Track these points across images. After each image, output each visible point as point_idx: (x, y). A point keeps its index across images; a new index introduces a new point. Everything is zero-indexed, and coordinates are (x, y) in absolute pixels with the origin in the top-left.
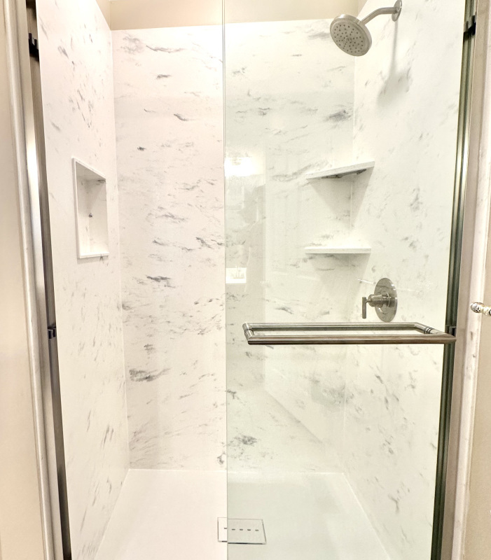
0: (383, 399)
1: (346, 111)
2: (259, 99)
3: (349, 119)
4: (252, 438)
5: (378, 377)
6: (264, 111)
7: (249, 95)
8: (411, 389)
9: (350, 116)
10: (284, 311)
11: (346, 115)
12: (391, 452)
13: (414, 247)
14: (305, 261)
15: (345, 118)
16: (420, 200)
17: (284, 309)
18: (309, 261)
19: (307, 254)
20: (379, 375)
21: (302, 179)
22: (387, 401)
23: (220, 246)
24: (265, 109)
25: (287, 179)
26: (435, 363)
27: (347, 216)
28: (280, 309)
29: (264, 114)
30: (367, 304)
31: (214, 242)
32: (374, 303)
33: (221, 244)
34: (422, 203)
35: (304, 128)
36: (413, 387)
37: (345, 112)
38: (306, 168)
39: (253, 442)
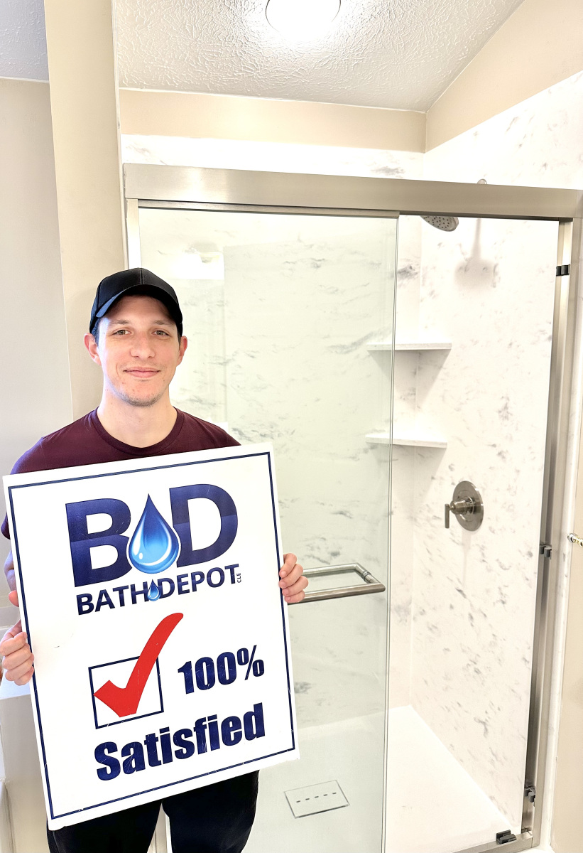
0: (467, 616)
1: (413, 266)
2: (311, 246)
3: (416, 276)
4: (306, 684)
5: (460, 591)
6: (318, 263)
7: (299, 241)
8: (501, 604)
9: (416, 273)
10: (342, 516)
11: (413, 272)
12: (477, 671)
13: (504, 457)
14: (366, 451)
15: (411, 275)
16: (509, 410)
17: (341, 513)
18: (370, 451)
19: (367, 443)
20: (461, 588)
21: (362, 351)
22: (471, 618)
23: (263, 438)
24: (319, 260)
25: (345, 350)
26: (527, 579)
27: (413, 395)
28: (337, 513)
29: (318, 267)
30: (450, 512)
31: (255, 433)
32: (458, 511)
33: (264, 436)
34: (511, 414)
35: (365, 286)
36: (503, 603)
37: (411, 268)
38: (367, 338)
39: (307, 688)
